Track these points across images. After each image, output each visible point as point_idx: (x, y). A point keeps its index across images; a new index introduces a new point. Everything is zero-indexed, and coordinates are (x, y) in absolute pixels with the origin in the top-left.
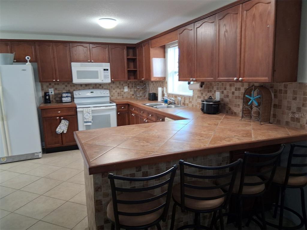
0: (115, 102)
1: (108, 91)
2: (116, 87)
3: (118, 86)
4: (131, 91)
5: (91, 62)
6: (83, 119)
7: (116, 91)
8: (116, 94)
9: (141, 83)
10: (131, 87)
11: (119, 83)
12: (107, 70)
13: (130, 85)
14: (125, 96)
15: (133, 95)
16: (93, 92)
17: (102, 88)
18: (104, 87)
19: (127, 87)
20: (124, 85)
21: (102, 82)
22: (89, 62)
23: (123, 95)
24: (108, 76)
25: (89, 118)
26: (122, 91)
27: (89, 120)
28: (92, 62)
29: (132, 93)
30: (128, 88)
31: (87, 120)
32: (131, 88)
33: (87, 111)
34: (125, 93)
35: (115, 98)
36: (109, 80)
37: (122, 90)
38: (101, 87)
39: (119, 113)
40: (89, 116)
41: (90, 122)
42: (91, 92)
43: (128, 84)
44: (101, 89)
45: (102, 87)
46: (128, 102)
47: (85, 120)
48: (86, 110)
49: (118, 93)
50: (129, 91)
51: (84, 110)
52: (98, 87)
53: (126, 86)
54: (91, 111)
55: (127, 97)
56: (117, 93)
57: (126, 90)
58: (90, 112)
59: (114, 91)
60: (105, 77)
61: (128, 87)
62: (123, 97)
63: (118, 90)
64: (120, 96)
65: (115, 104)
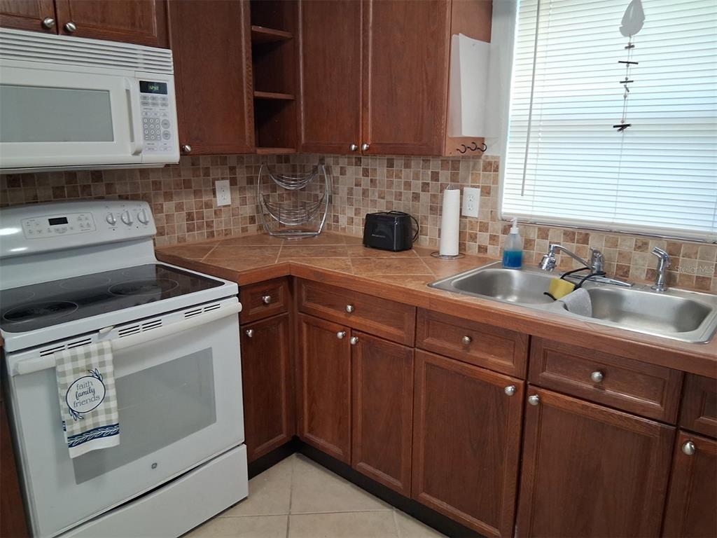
0: (231, 277)
1: (142, 211)
2: (177, 185)
3: (189, 181)
4: (244, 202)
5: (60, 29)
6: (62, 425)
7: (179, 207)
8: (180, 220)
9: (283, 165)
10: (244, 184)
11: (193, 164)
12: (162, 89)
13: (241, 175)
14: (219, 225)
15: (252, 220)
16: (64, 221)
17: (108, 193)
18: (119, 189)
19: (227, 182)
20: (215, 172)
21: (137, 159)
22: (45, 29)
23: (209, 225)
24: (166, 124)
25: (102, 407)
26: (208, 205)
27: (102, 420)
28: (67, 32)
29: (248, 210)
30: (231, 190)
31: (89, 423)
32: (242, 190)
33: (82, 363)
34: (217, 213)
35: (175, 243)
36: (168, 151)
37: (205, 199)
38: (101, 189)
39: (250, 332)
40: (100, 390)
41: (111, 430)
42: (53, 222)
43: (232, 169)
44: (101, 198)
45: (109, 187)
46: (290, 266)
47: (77, 428)
48: (74, 359)
49: (190, 217)
50: (238, 202)
51: (61, 361)
52: (86, 188)
53: (223, 179)
54: (108, 357)
55: (227, 232)
56: (184, 213)
57: (224, 197)
58: (102, 364)
59: (169, 206)
60: (152, 130)
61: (233, 182)
62: (211, 234)
63: (190, 202)
64: (199, 228)
65: (231, 287)
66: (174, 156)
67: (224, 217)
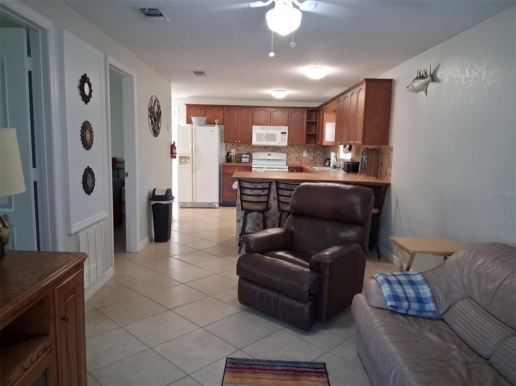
0: (289, 166)
1: (285, 155)
2: (294, 151)
3: (297, 150)
4: (310, 156)
5: (270, 125)
7: (294, 156)
8: (294, 159)
11: (298, 147)
12: (285, 133)
13: (310, 150)
14: (303, 161)
15: (312, 160)
16: (270, 155)
20: (303, 149)
22: (268, 125)
23: (301, 160)
24: (285, 139)
26: (301, 156)
28: (272, 125)
29: (311, 158)
32: (310, 153)
34: (303, 158)
35: (292, 162)
37: (301, 154)
38: (279, 150)
43: (308, 149)
45: (281, 151)
49: (296, 158)
52: (276, 150)
53: (306, 151)
55: (305, 163)
57: (305, 154)
59: (291, 155)
60: (282, 140)
61: (308, 152)
62: (301, 162)
63: (297, 155)
64: (298, 161)
66: (286, 144)
67: (305, 159)
